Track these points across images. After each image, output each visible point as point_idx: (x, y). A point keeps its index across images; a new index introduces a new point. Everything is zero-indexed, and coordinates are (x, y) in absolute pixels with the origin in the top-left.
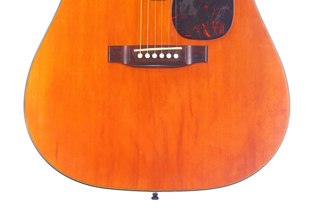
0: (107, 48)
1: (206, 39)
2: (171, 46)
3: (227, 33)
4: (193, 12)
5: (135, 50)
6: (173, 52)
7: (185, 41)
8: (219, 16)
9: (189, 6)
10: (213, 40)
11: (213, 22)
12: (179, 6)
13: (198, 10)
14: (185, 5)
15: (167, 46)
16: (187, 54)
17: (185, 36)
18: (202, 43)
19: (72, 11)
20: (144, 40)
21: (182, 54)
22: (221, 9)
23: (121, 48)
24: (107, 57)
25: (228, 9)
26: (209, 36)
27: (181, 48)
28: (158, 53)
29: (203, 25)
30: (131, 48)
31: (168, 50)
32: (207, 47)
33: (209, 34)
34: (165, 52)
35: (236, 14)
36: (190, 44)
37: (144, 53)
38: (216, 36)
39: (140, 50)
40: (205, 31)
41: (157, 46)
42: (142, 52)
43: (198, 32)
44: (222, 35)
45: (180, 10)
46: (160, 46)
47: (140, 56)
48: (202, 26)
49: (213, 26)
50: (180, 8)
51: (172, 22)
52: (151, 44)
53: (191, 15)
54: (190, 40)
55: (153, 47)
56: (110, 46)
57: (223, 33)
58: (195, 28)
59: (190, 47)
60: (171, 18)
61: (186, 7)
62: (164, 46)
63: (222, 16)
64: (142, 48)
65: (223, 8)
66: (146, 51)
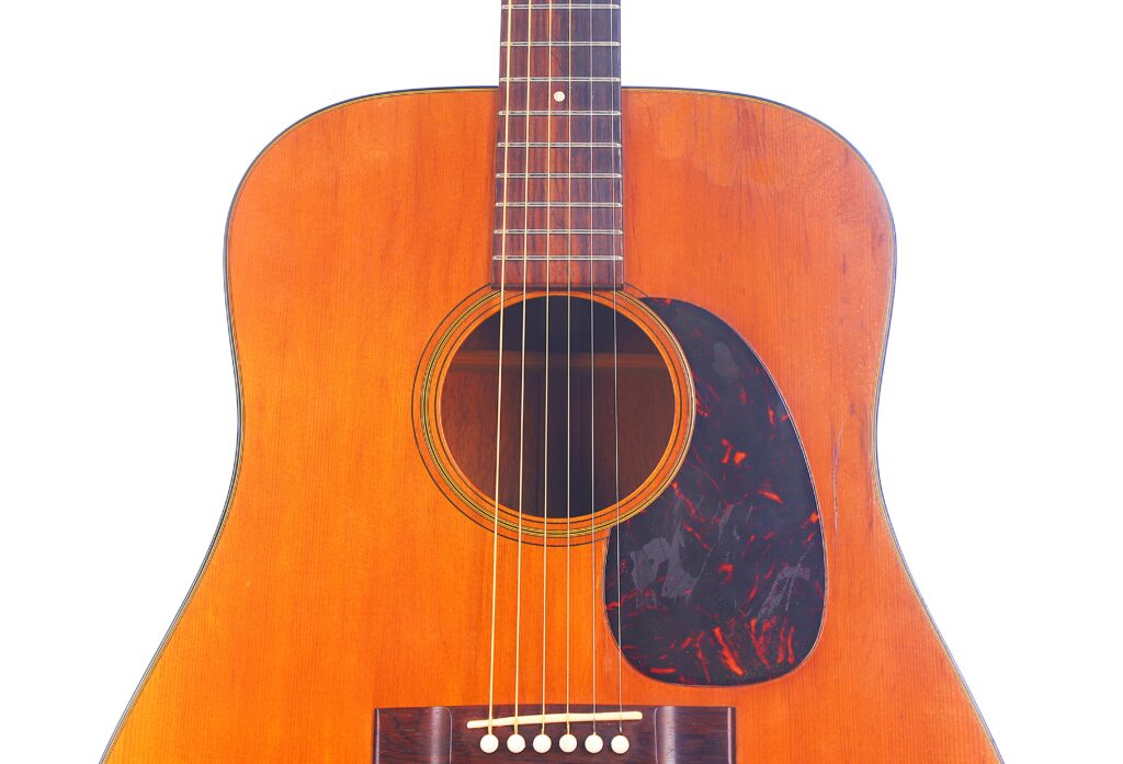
0: (370, 717)
1: (729, 681)
2: (601, 709)
3: (804, 663)
4: (681, 585)
5: (472, 724)
6: (607, 731)
7: (655, 690)
8: (774, 600)
9: (664, 566)
10: (755, 686)
11: (753, 622)
12: (629, 565)
13: (696, 580)
14: (652, 561)
15: (587, 709)
16: (660, 737)
17: (653, 670)
18: (715, 697)
19: (248, 584)
20: (505, 686)
21: (643, 735)
22: (779, 577)
23: (420, 715)
24: (369, 749)
25: (807, 578)
26: (740, 672)
27: (637, 715)
28: (556, 731)
29: (717, 631)
30: (458, 715)
31: (591, 723)
32: (734, 710)
33: (738, 664)
34: (581, 731)
35: (834, 595)
36: (672, 701)
37: (503, 734)
38: (764, 671)
39: (491, 722)
40: (726, 653)
41: (552, 709)
42: (496, 730)
43: (700, 655)
44: (786, 671)
45: (635, 581)
46: (561, 709)
47: (489, 744)
48: (713, 634)
49: (753, 637)
50: (634, 573)
51: (606, 621)
52: (530, 700)
53: (673, 595)
54: (670, 687)
55: (536, 710)
56: (382, 711)
57: (791, 660)
58: (687, 643)
59: (669, 713)
60: (603, 608)
61: (655, 567)
62: (575, 709)
63: (783, 602)
64: (495, 717)
65: (788, 572)
66: (513, 726)
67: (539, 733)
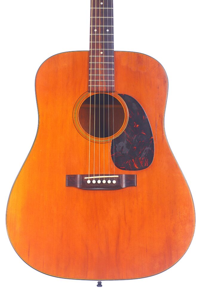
0: (65, 176)
1: (135, 170)
2: (111, 175)
3: (150, 166)
4: (126, 151)
5: (85, 178)
6: (112, 179)
7: (121, 171)
8: (144, 154)
9: (123, 147)
10: (140, 170)
11: (140, 158)
12: (116, 147)
13: (129, 150)
14: (120, 146)
15: (108, 175)
16: (122, 180)
17: (121, 168)
18: (133, 173)
19: (41, 151)
20: (92, 171)
21: (119, 180)
22: (145, 149)
23: (75, 176)
24: (65, 183)
25: (150, 149)
26: (137, 168)
27: (117, 176)
28: (102, 179)
29: (133, 160)
30: (83, 176)
31: (108, 178)
32: (136, 175)
33: (137, 166)
34: (107, 179)
35: (156, 153)
36: (124, 174)
37: (91, 180)
38: (142, 167)
39: (89, 178)
40: (135, 164)
41: (101, 175)
42: (90, 179)
43: (130, 165)
44: (147, 168)
45: (117, 150)
46: (103, 175)
47: (89, 182)
48: (132, 161)
49: (140, 161)
50: (117, 149)
51: (111, 158)
52: (97, 173)
53: (124, 153)
54: (124, 171)
55: (98, 175)
56: (68, 175)
57: (147, 166)
58: (127, 162)
59: (124, 176)
60: (111, 155)
61: (121, 148)
62: (106, 175)
63: (146, 154)
64: (90, 177)
65: (147, 148)
66: (93, 178)
67: (98, 180)
